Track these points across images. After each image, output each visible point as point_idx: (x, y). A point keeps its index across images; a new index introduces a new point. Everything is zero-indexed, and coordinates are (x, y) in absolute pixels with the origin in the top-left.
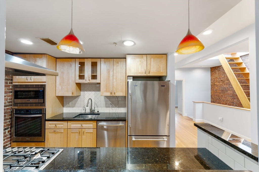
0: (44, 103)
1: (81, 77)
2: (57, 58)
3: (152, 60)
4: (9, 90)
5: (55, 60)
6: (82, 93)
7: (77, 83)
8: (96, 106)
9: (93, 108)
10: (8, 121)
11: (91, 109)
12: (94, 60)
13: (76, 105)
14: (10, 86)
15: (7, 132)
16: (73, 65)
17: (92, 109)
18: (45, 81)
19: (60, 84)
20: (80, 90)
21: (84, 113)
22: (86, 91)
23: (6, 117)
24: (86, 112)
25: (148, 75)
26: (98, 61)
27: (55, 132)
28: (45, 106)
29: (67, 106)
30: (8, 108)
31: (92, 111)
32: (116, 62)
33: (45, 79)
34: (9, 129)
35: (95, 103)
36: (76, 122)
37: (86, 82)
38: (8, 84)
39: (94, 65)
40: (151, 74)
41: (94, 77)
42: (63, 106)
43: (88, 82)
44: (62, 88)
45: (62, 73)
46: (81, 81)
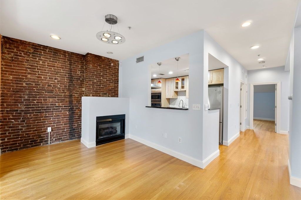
0: (160, 101)
1: (177, 88)
2: (166, 79)
3: (214, 73)
6: (178, 97)
7: (175, 92)
9: (184, 106)
11: (183, 106)
12: (183, 78)
13: (176, 104)
16: (173, 82)
18: (161, 91)
19: (168, 92)
20: (177, 95)
22: (181, 96)
25: (211, 84)
26: (185, 78)
29: (172, 104)
35: (185, 103)
39: (183, 80)
40: (213, 83)
41: (183, 87)
42: (170, 104)
43: (180, 90)
44: (168, 94)
45: (168, 86)
46: (177, 90)
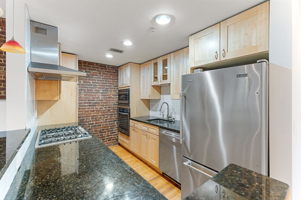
0: (129, 104)
1: (156, 78)
2: (140, 64)
3: (231, 27)
4: (116, 94)
5: (139, 66)
6: (162, 96)
7: (153, 86)
8: (173, 112)
10: (116, 115)
11: (167, 115)
12: (164, 58)
13: (158, 109)
14: (117, 91)
15: (116, 123)
16: (150, 68)
17: (169, 115)
18: (130, 86)
19: (143, 88)
20: (160, 93)
21: (162, 119)
22: (165, 94)
23: (115, 113)
24: (164, 118)
26: (168, 57)
27: (134, 130)
28: (129, 106)
29: (152, 109)
30: (116, 107)
31: (169, 117)
32: (185, 53)
33: (129, 84)
34: (117, 122)
35: (173, 108)
36: (147, 125)
37: (158, 84)
38: (116, 90)
41: (165, 77)
42: (149, 110)
43: (160, 83)
44: (143, 91)
45: (144, 77)
46: (155, 83)
